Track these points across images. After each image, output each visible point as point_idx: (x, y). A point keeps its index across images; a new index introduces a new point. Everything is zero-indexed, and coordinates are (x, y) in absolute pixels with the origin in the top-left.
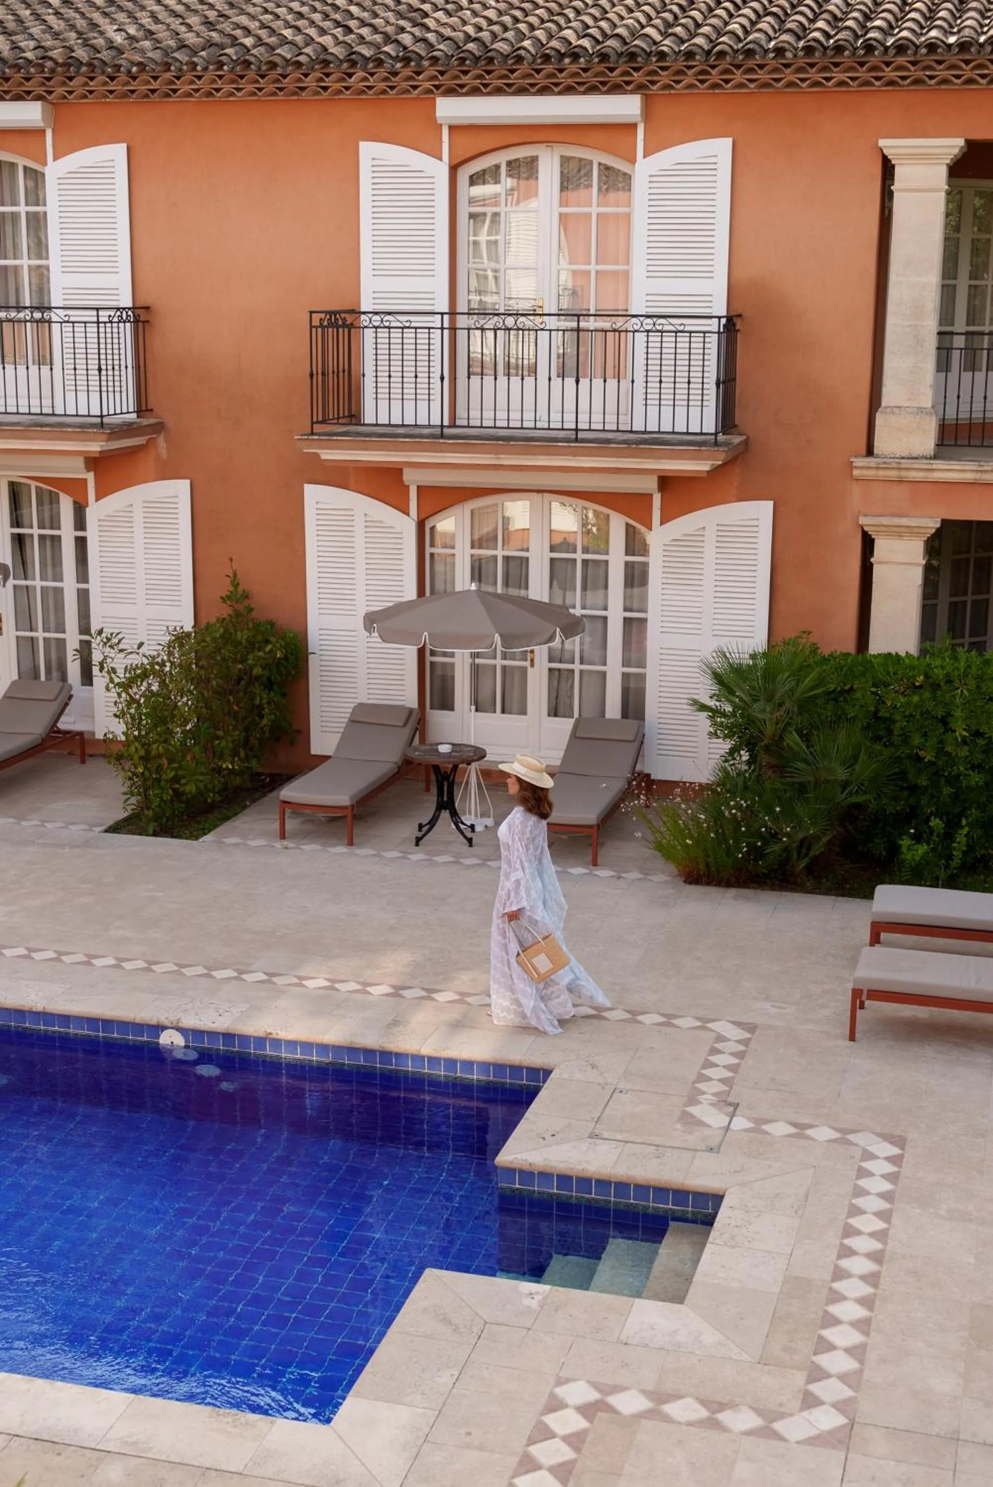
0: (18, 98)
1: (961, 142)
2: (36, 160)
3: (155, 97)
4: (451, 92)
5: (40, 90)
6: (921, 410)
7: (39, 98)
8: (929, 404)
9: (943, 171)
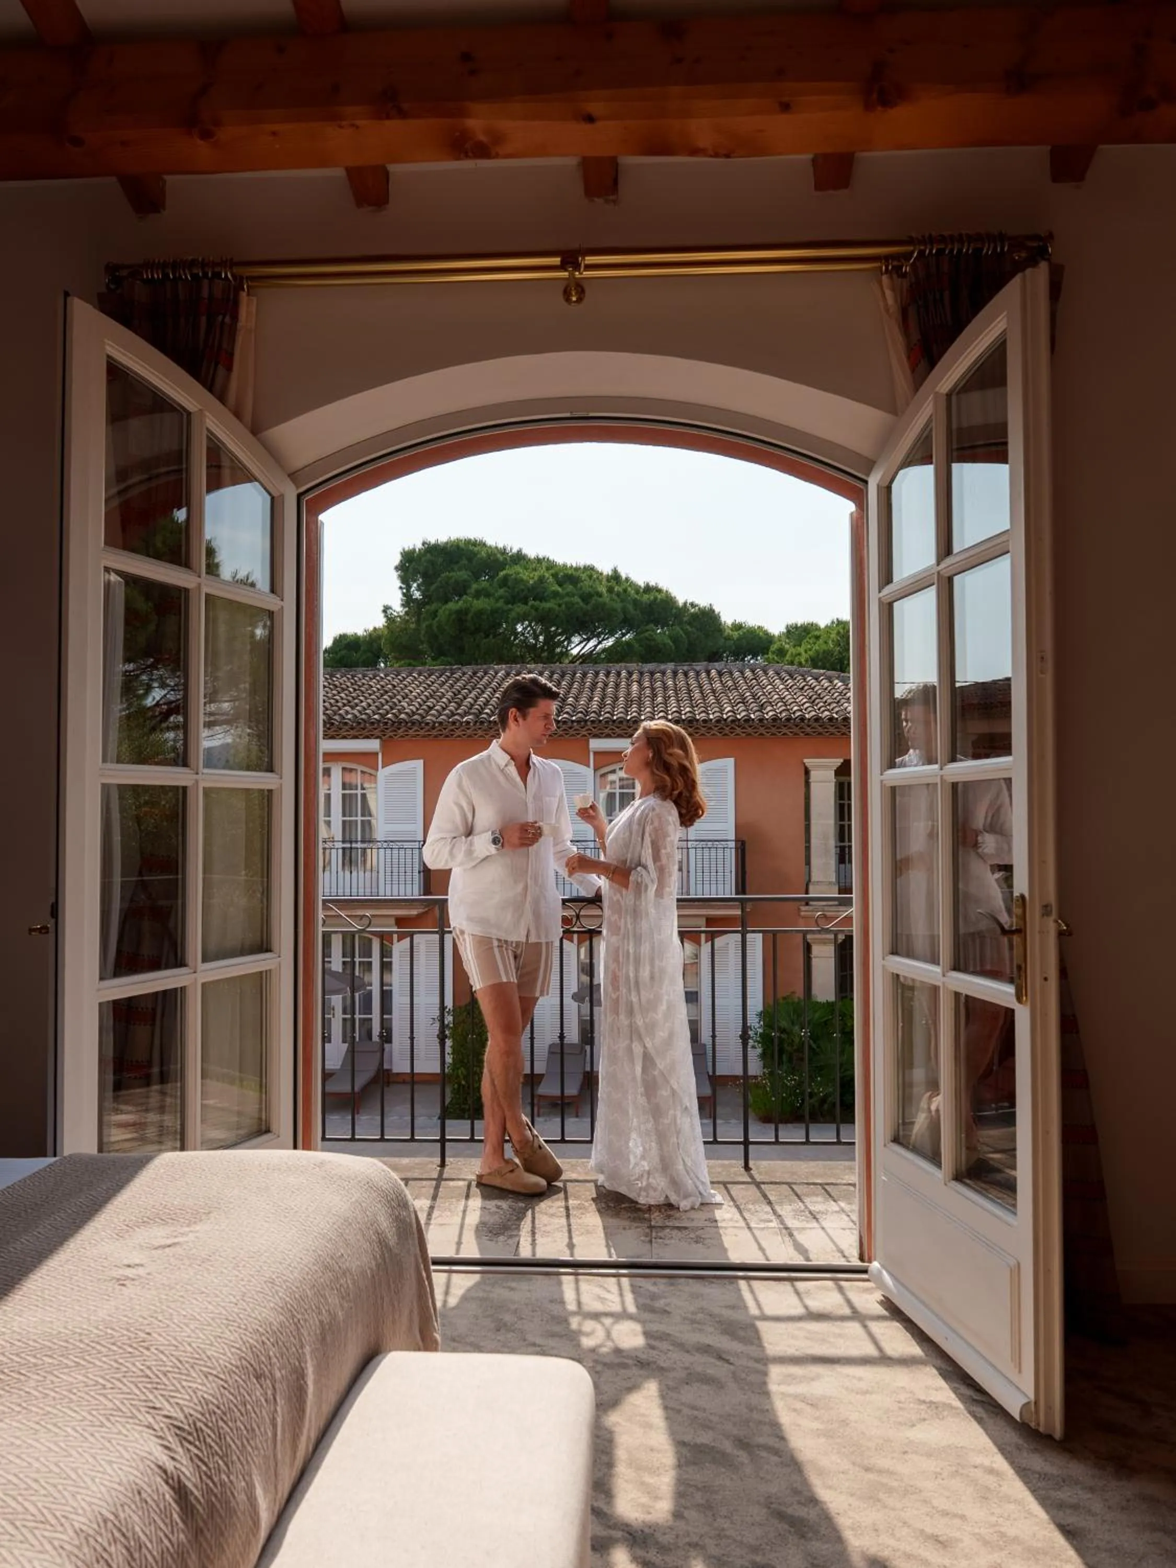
0: (367, 737)
1: (842, 760)
2: (372, 768)
3: (441, 738)
4: (596, 736)
5: (379, 734)
6: (830, 883)
7: (377, 738)
8: (834, 880)
9: (833, 773)
